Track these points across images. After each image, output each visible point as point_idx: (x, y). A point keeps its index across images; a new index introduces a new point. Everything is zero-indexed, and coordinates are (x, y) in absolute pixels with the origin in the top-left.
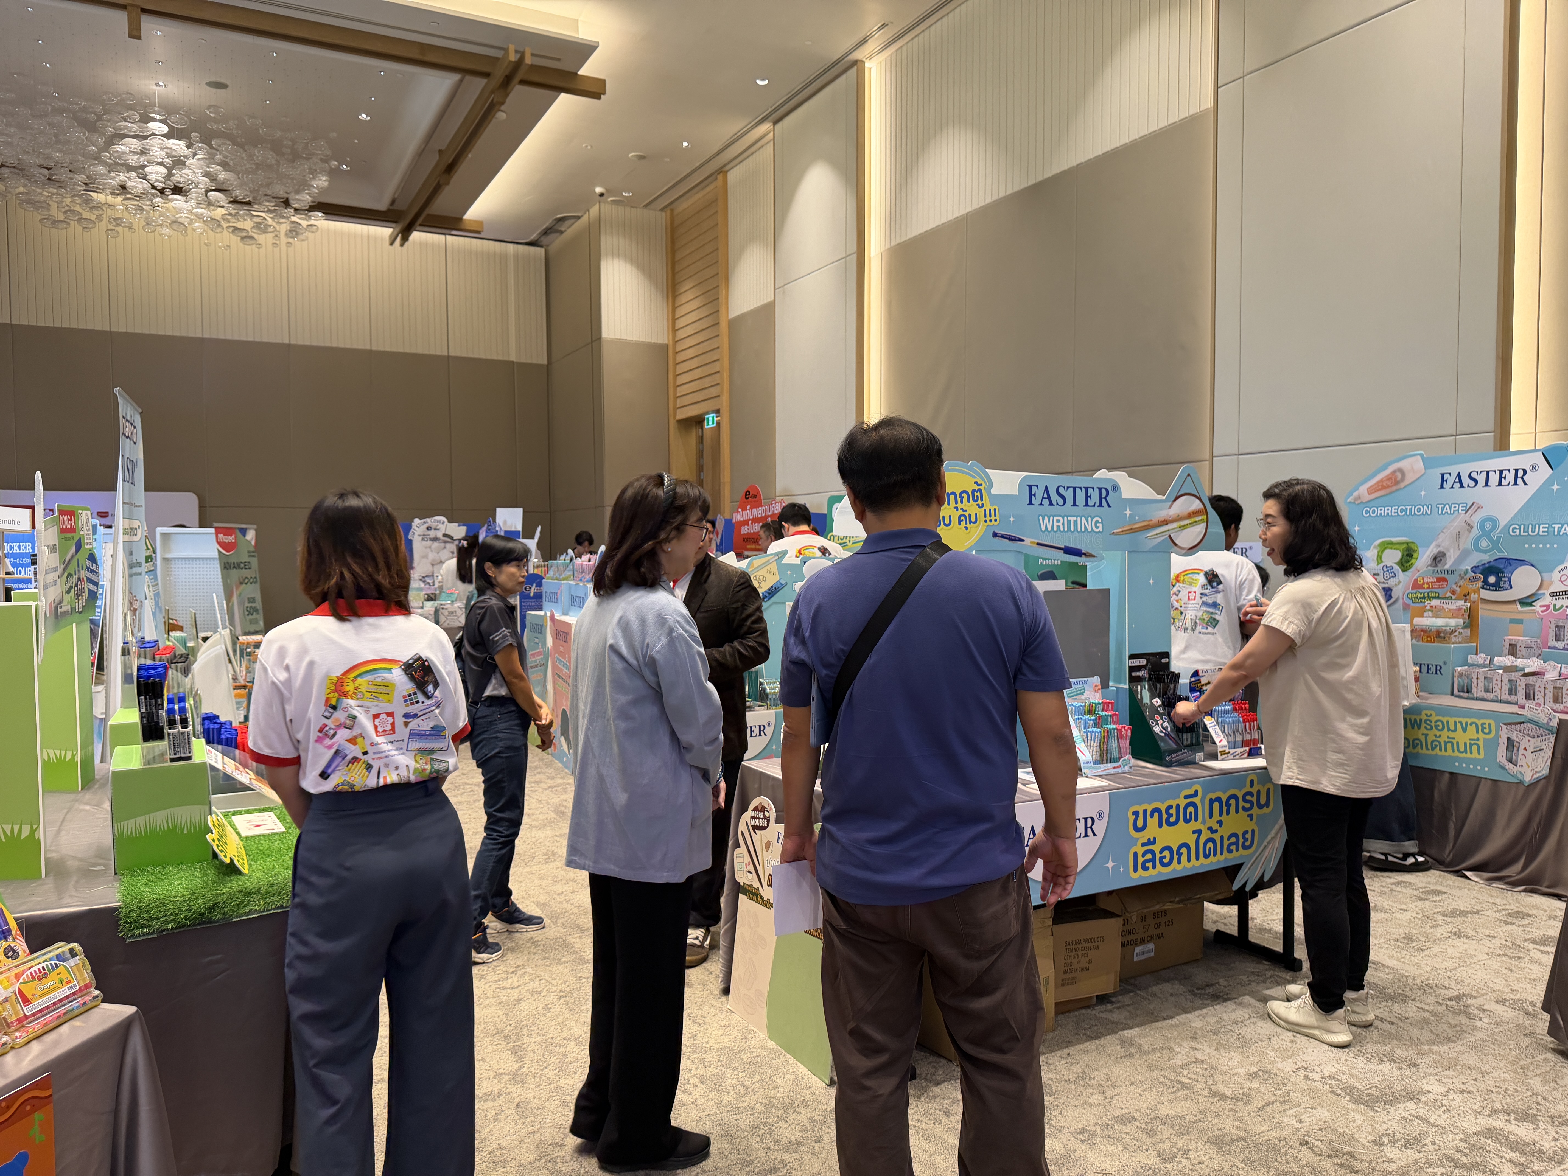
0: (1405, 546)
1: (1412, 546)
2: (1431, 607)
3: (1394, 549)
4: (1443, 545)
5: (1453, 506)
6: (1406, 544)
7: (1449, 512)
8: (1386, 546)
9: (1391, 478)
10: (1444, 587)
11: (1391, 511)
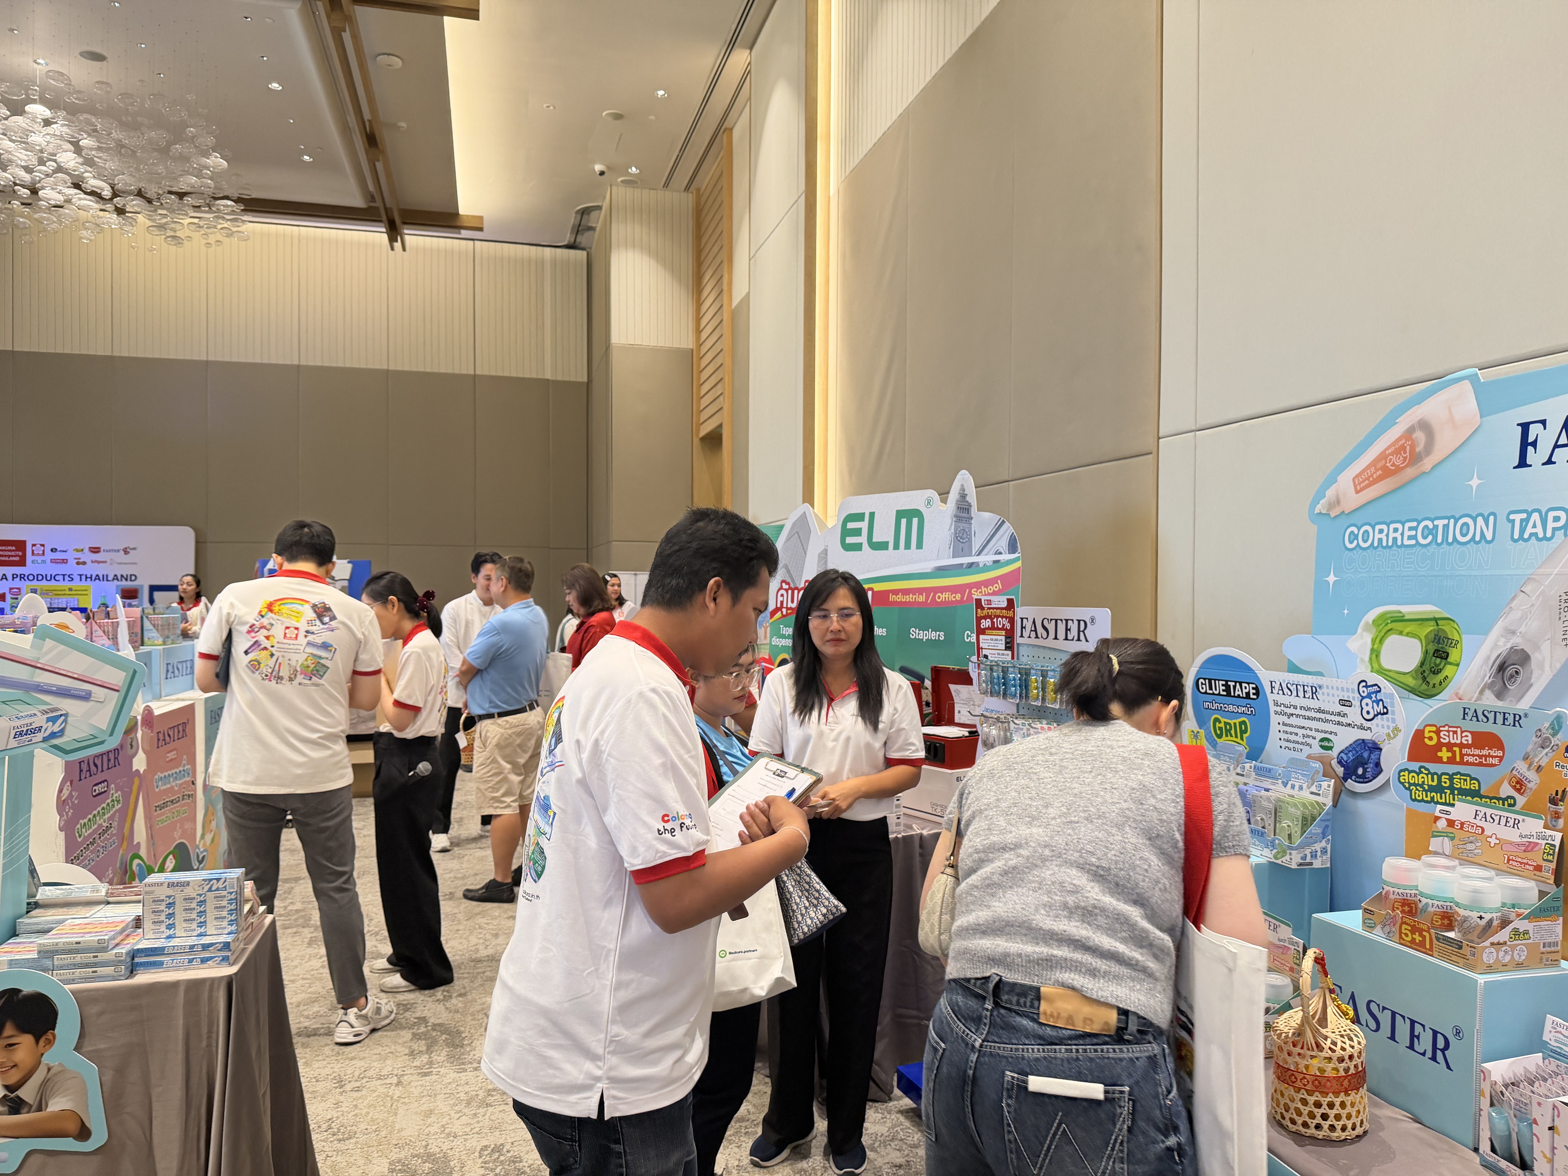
0: (1430, 628)
1: (1445, 627)
2: (1451, 823)
3: (1407, 635)
4: (1523, 629)
5: (1551, 515)
6: (1433, 623)
7: (1541, 535)
8: (1389, 626)
9: (1403, 448)
10: (1492, 765)
11: (1402, 534)
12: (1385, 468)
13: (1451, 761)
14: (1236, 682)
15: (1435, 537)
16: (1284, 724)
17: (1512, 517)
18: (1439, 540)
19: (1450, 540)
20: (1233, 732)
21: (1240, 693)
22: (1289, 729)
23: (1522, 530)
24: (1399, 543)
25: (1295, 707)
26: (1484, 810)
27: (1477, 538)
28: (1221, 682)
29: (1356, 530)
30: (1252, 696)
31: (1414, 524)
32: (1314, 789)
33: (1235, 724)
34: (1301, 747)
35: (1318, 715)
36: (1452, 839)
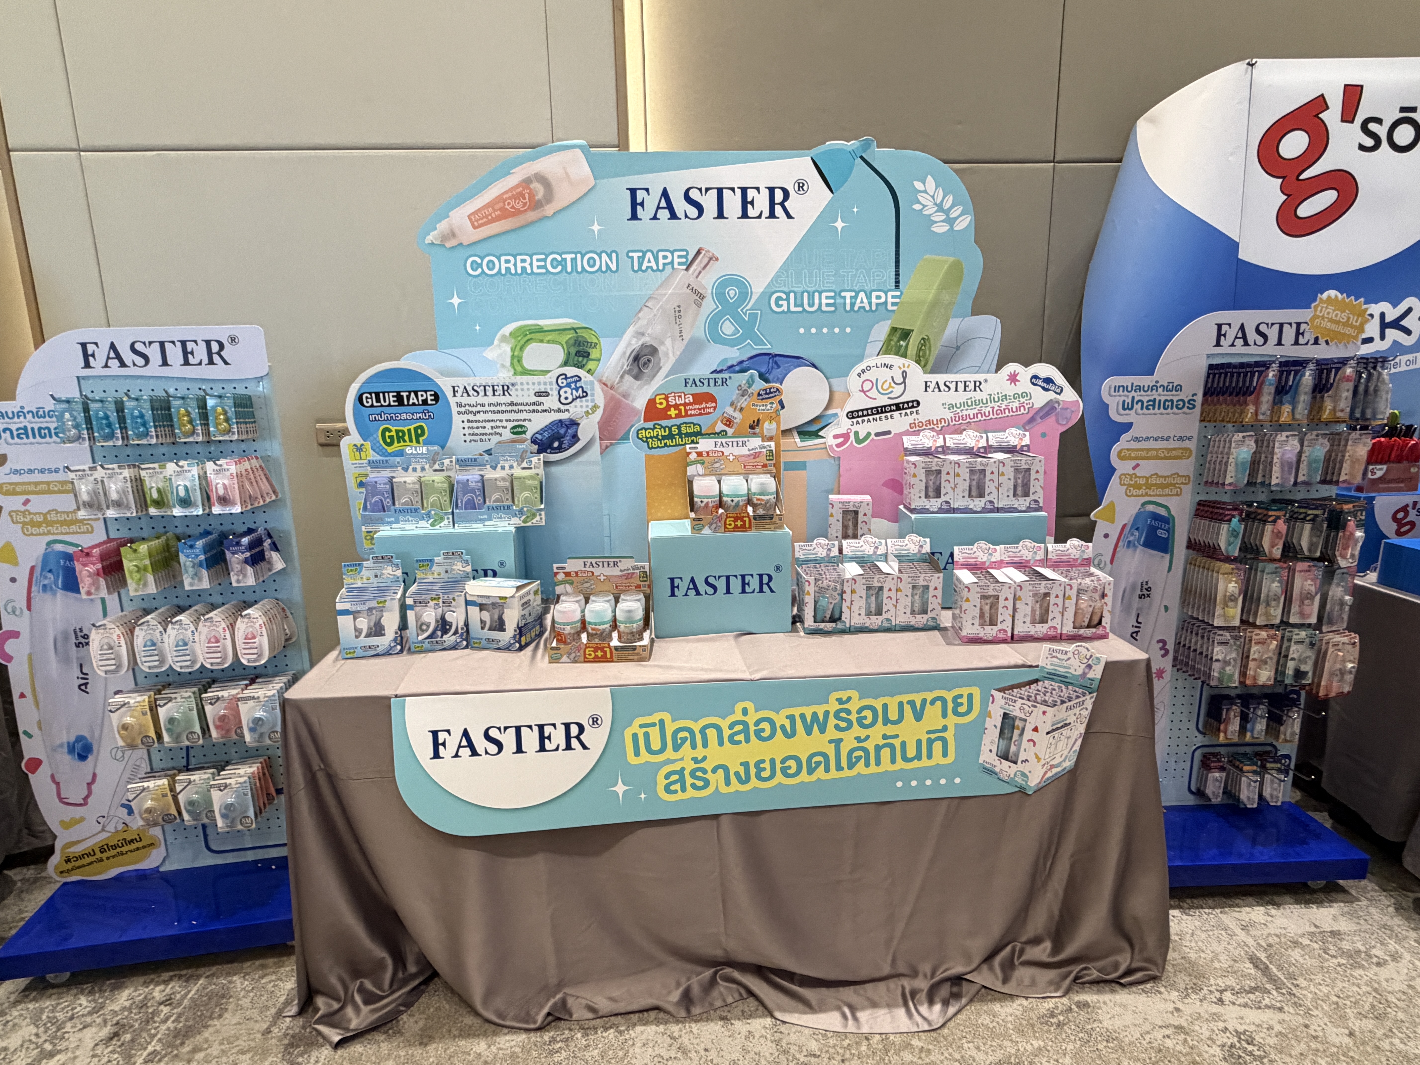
0: (570, 335)
1: (584, 334)
2: (700, 454)
3: (548, 342)
4: (649, 331)
5: (661, 254)
6: (572, 331)
7: (655, 268)
8: (529, 337)
9: (521, 195)
10: (709, 413)
11: (531, 264)
12: (503, 209)
13: (679, 416)
14: (410, 392)
15: (564, 267)
16: (469, 421)
17: (631, 254)
18: (569, 269)
19: (579, 269)
20: (406, 438)
21: (416, 401)
22: (474, 425)
23: (640, 264)
24: (529, 271)
25: (483, 405)
26: (719, 440)
27: (604, 269)
28: (391, 394)
29: (479, 261)
30: (430, 402)
31: (543, 257)
32: (525, 465)
33: (409, 431)
34: (490, 437)
35: (510, 408)
36: (703, 464)
